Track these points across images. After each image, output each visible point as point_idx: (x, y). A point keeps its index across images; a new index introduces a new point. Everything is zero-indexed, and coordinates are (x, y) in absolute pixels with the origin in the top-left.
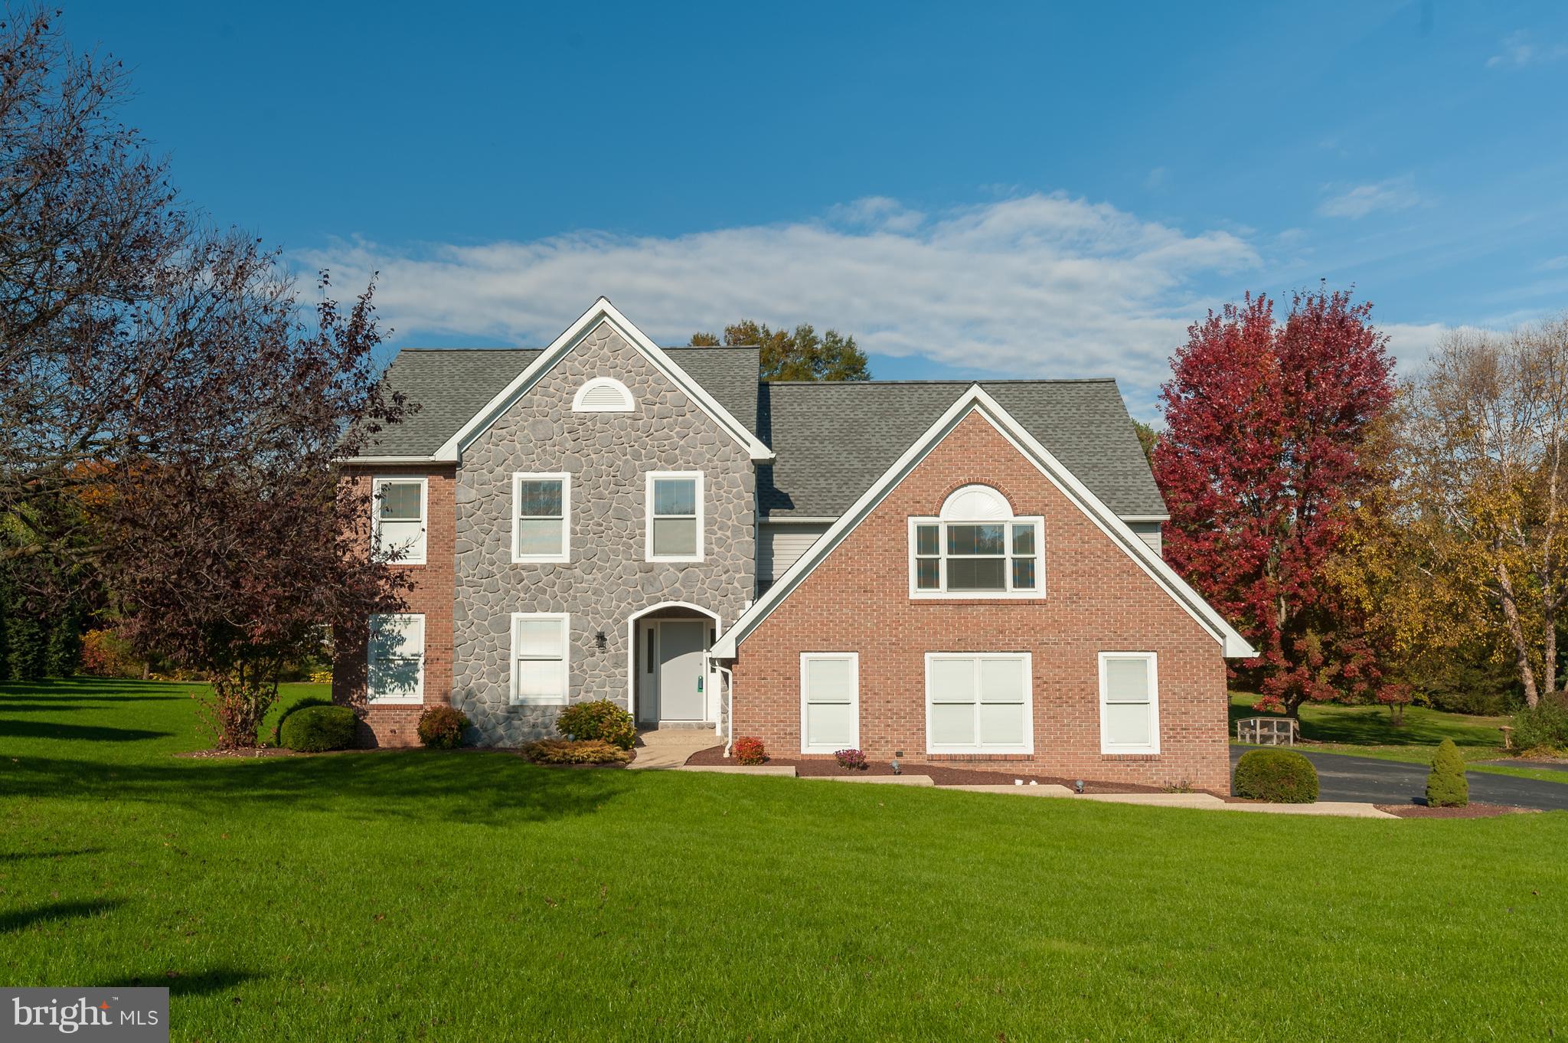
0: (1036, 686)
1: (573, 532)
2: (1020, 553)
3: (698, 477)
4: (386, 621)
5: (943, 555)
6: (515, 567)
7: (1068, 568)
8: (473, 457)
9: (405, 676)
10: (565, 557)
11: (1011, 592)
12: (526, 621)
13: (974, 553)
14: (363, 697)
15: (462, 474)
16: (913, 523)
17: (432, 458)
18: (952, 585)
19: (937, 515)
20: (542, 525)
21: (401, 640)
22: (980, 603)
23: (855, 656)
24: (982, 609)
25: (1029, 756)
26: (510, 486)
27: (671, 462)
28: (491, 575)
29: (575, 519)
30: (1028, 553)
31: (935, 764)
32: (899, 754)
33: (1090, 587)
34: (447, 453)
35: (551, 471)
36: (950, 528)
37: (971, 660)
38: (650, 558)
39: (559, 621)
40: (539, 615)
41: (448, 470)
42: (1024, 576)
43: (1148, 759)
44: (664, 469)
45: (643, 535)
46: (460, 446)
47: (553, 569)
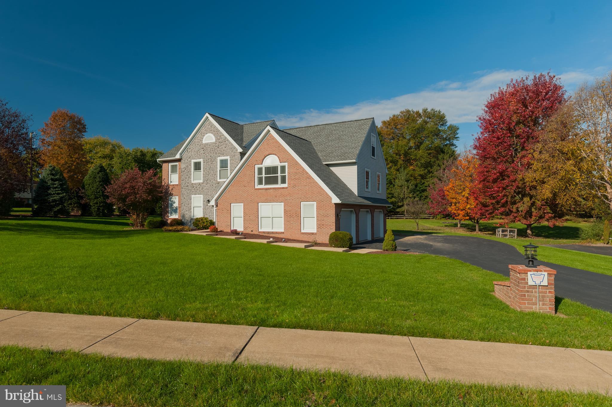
0: (285, 212)
1: (203, 174)
2: (282, 174)
3: (228, 158)
4: (172, 198)
5: (264, 175)
6: (192, 184)
7: (293, 177)
8: (184, 157)
9: (175, 211)
10: (201, 181)
11: (280, 185)
12: (195, 197)
13: (271, 174)
14: (168, 216)
15: (182, 161)
16: (257, 167)
17: (175, 158)
18: (266, 184)
19: (262, 164)
20: (197, 173)
21: (175, 203)
22: (271, 189)
23: (242, 204)
24: (271, 190)
25: (282, 232)
26: (191, 163)
27: (223, 155)
28: (188, 186)
29: (204, 171)
30: (284, 173)
31: (260, 234)
32: (252, 231)
33: (298, 183)
34: (178, 156)
35: (199, 159)
36: (265, 168)
37: (269, 205)
38: (219, 180)
39: (201, 197)
40: (197, 196)
41: (179, 160)
42: (283, 181)
43: (313, 234)
44: (221, 156)
45: (217, 174)
46: (181, 154)
47: (199, 184)
